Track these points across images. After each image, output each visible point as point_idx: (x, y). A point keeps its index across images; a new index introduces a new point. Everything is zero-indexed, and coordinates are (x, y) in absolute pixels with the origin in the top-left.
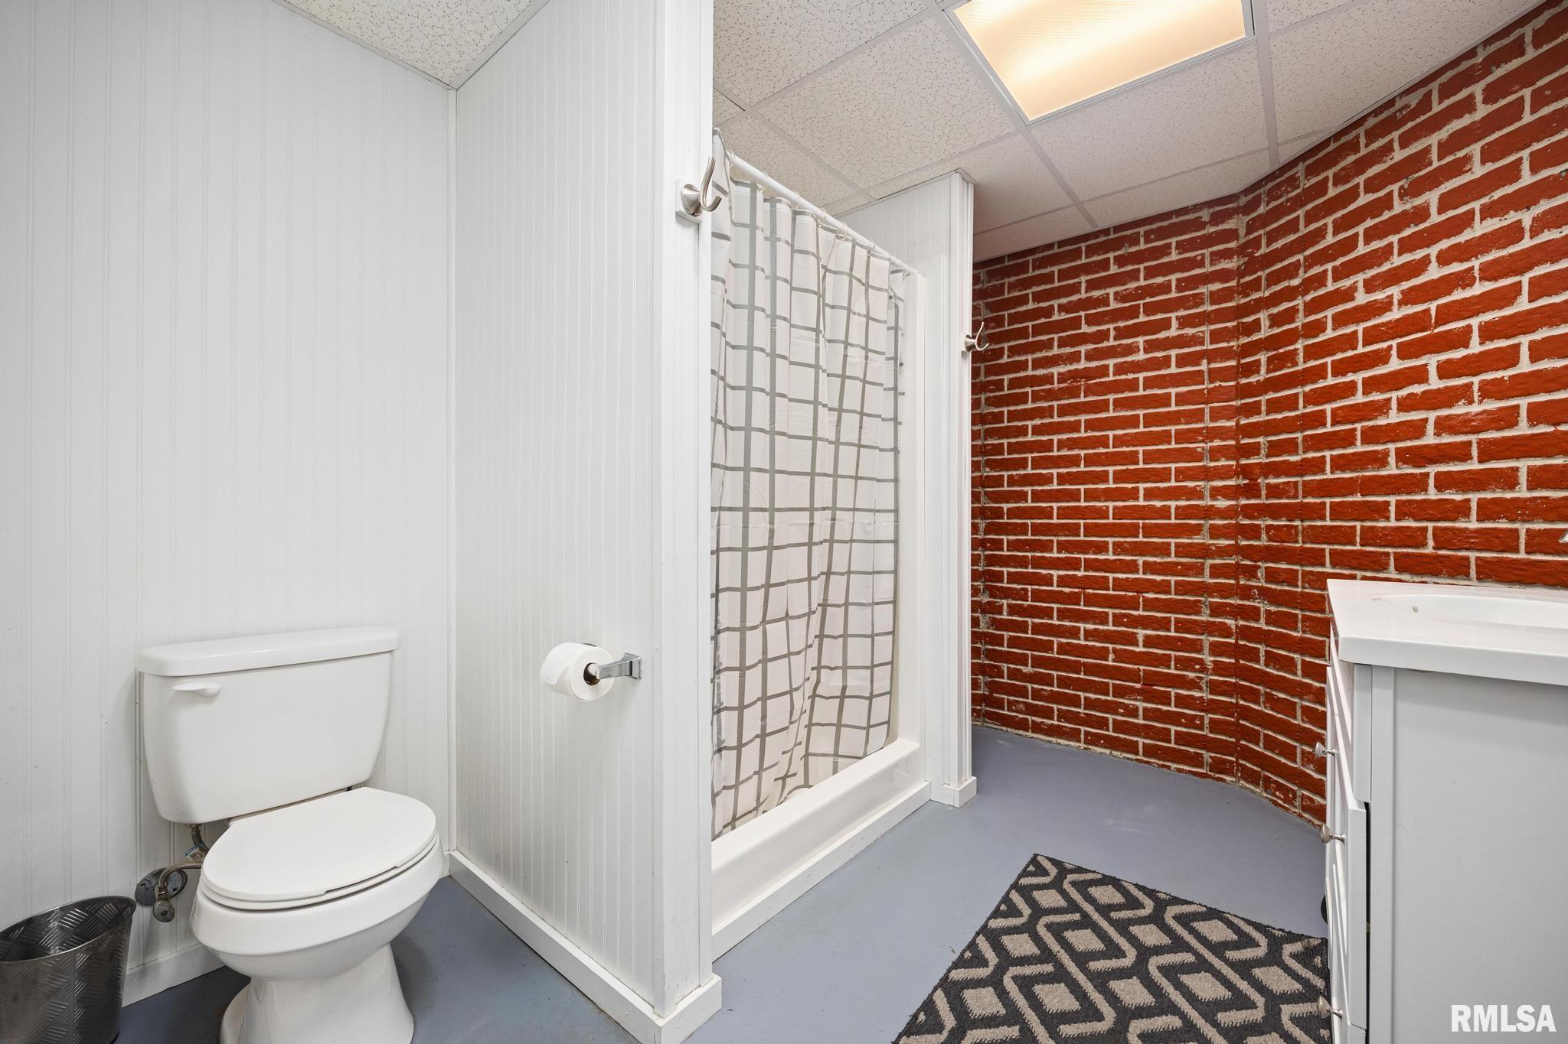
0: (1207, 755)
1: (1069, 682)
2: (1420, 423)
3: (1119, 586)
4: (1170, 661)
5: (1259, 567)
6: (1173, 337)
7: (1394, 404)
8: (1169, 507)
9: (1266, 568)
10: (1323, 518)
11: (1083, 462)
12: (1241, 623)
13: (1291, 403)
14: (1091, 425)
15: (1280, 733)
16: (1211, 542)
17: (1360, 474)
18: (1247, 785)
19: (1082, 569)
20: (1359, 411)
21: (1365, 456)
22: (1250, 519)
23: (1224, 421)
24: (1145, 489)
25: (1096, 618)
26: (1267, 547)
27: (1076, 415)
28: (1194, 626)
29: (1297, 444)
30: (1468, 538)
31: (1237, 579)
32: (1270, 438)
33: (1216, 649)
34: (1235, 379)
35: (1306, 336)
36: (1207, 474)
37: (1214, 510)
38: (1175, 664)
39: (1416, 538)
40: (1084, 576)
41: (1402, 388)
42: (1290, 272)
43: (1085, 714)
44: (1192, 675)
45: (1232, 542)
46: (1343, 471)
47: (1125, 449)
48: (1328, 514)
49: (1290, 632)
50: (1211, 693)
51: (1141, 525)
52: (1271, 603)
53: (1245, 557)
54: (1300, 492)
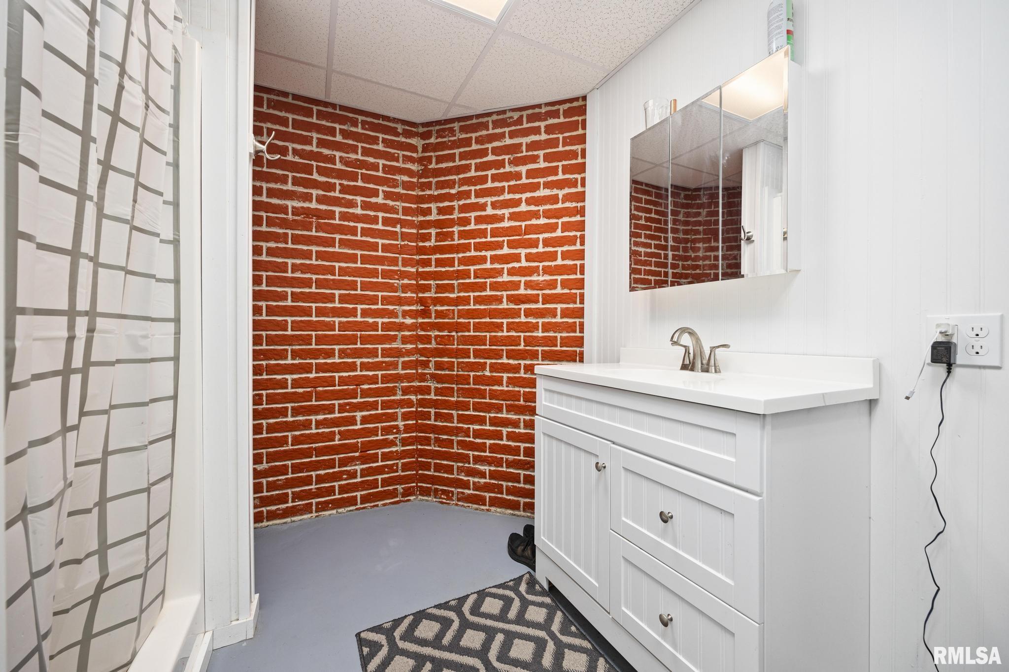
0: (400, 488)
1: (303, 467)
2: (518, 283)
3: (344, 383)
4: (378, 431)
5: (431, 361)
6: (380, 204)
7: (506, 271)
8: (378, 323)
9: (435, 362)
10: (469, 331)
11: (314, 284)
12: (419, 397)
13: (451, 263)
14: (320, 256)
15: (444, 460)
16: (402, 346)
17: (489, 307)
18: (423, 498)
19: (314, 372)
20: (488, 272)
21: (492, 297)
22: (424, 331)
23: (410, 267)
24: (362, 309)
25: (325, 409)
26: (436, 349)
27: (308, 245)
28: (392, 404)
29: (454, 287)
30: (538, 340)
31: (417, 370)
32: (437, 282)
33: (406, 417)
34: (416, 242)
35: (460, 225)
36: (400, 301)
37: (404, 325)
38: (381, 432)
39: (515, 341)
40: (316, 378)
41: (509, 263)
42: (451, 184)
43: (316, 489)
44: (391, 437)
45: (414, 346)
46: (480, 305)
47: (347, 278)
48: (472, 328)
49: (450, 399)
50: (402, 446)
51: (359, 336)
52: (438, 382)
53: (422, 355)
54: (456, 315)
